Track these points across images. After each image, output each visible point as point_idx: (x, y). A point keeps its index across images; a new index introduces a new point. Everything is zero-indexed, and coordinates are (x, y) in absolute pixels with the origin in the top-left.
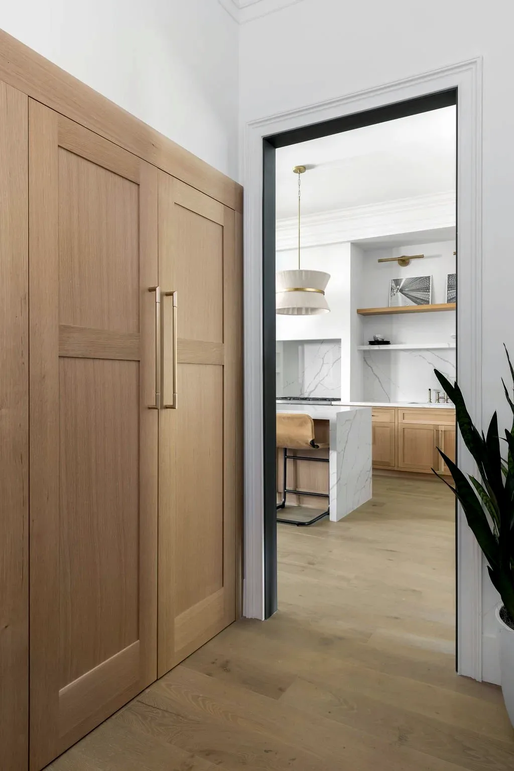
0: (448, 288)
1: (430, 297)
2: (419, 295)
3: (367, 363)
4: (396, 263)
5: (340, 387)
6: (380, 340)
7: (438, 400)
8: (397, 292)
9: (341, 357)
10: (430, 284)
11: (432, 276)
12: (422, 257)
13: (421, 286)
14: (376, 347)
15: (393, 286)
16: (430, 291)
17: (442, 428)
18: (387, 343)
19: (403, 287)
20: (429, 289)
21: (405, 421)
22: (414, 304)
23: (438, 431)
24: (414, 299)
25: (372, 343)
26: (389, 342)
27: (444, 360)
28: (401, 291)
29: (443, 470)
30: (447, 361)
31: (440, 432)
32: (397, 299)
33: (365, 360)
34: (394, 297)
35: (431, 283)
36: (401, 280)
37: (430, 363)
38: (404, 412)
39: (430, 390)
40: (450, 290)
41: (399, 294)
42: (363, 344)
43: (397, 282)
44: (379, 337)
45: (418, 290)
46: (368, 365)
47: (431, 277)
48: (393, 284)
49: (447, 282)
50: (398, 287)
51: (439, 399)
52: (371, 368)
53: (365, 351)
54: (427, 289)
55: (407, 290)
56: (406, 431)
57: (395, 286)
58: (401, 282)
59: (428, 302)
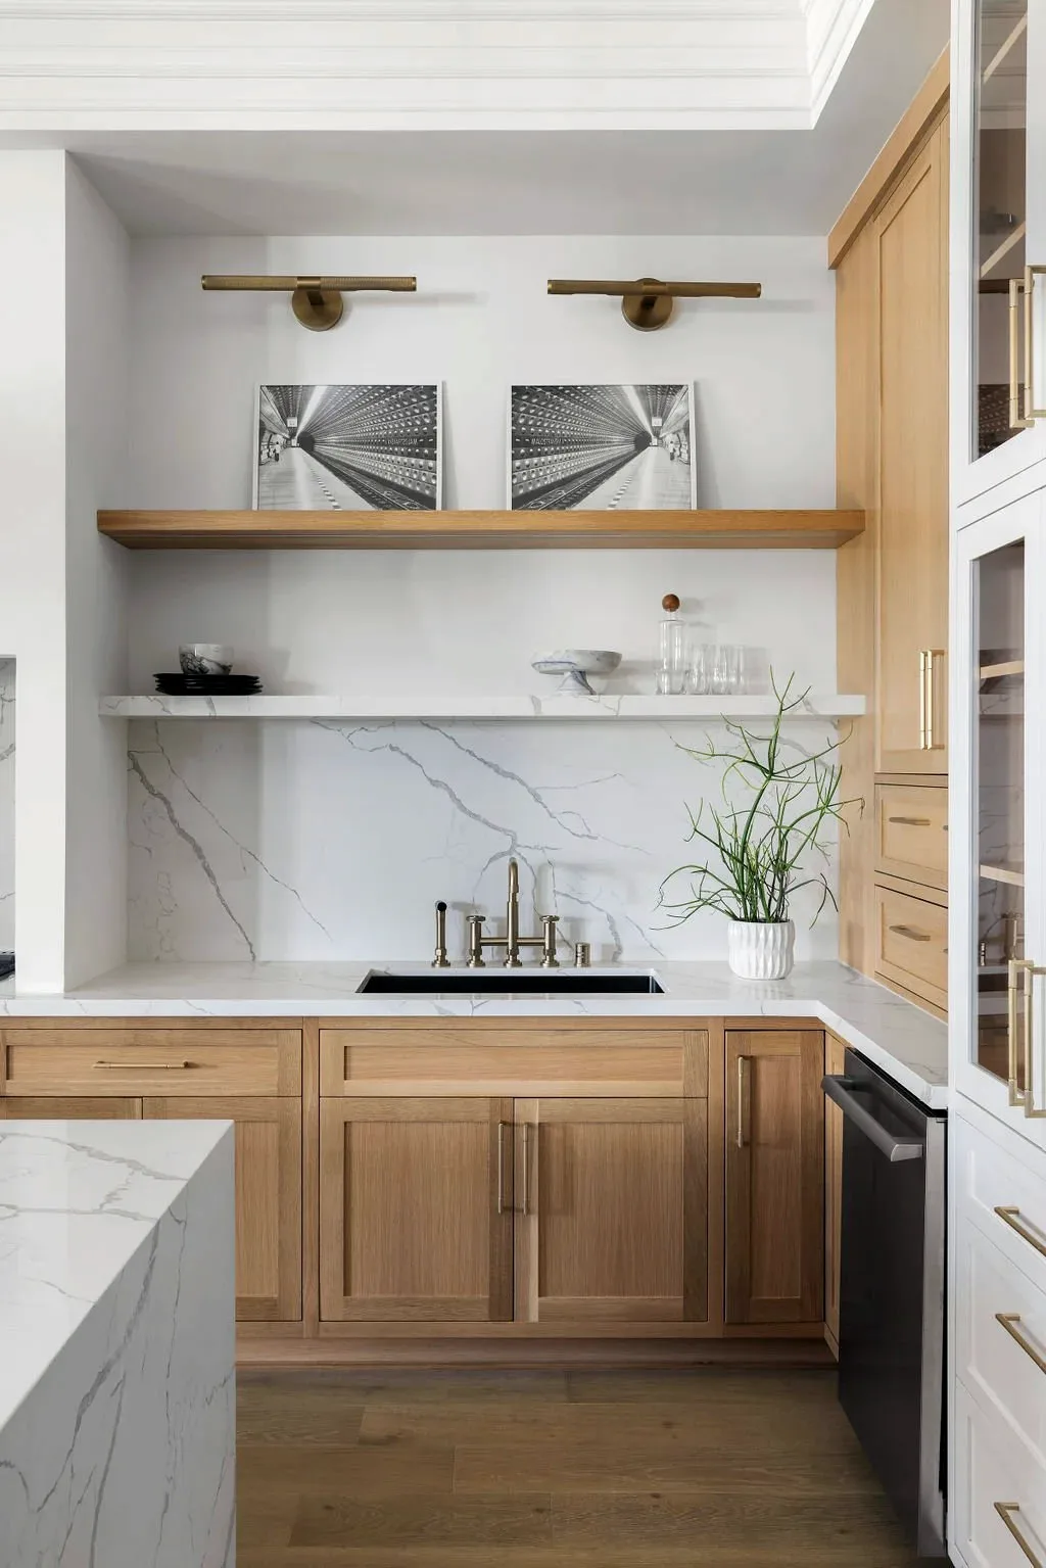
0: (515, 445)
1: (439, 482)
2: (390, 467)
3: (143, 780)
4: (281, 307)
5: (12, 894)
6: (211, 668)
7: (478, 952)
8: (287, 445)
9: (12, 747)
10: (434, 423)
11: (444, 384)
12: (407, 285)
13: (394, 426)
14: (195, 707)
15: (270, 418)
16: (439, 451)
17: (532, 1113)
18: (246, 685)
19: (312, 426)
20: (433, 445)
21: (353, 1087)
22: (364, 505)
23: (510, 1125)
24: (367, 483)
25: (170, 685)
26: (255, 679)
27: (497, 770)
28: (307, 442)
29: (534, 1317)
30: (512, 776)
31: (523, 1133)
32: (288, 476)
33: (136, 767)
34: (274, 467)
35: (439, 419)
36: (308, 389)
37: (434, 783)
38: (350, 1039)
39: (442, 907)
40: (523, 457)
41: (298, 456)
42: (126, 688)
43: (287, 398)
44: (208, 654)
45: (382, 444)
46: (150, 788)
47: (439, 393)
48: (271, 409)
49: (509, 419)
50: (292, 422)
51: (479, 945)
52: (166, 802)
53: (134, 724)
54: (424, 443)
55: (333, 439)
56: (356, 1132)
57: (278, 418)
58: (305, 400)
59: (429, 503)
